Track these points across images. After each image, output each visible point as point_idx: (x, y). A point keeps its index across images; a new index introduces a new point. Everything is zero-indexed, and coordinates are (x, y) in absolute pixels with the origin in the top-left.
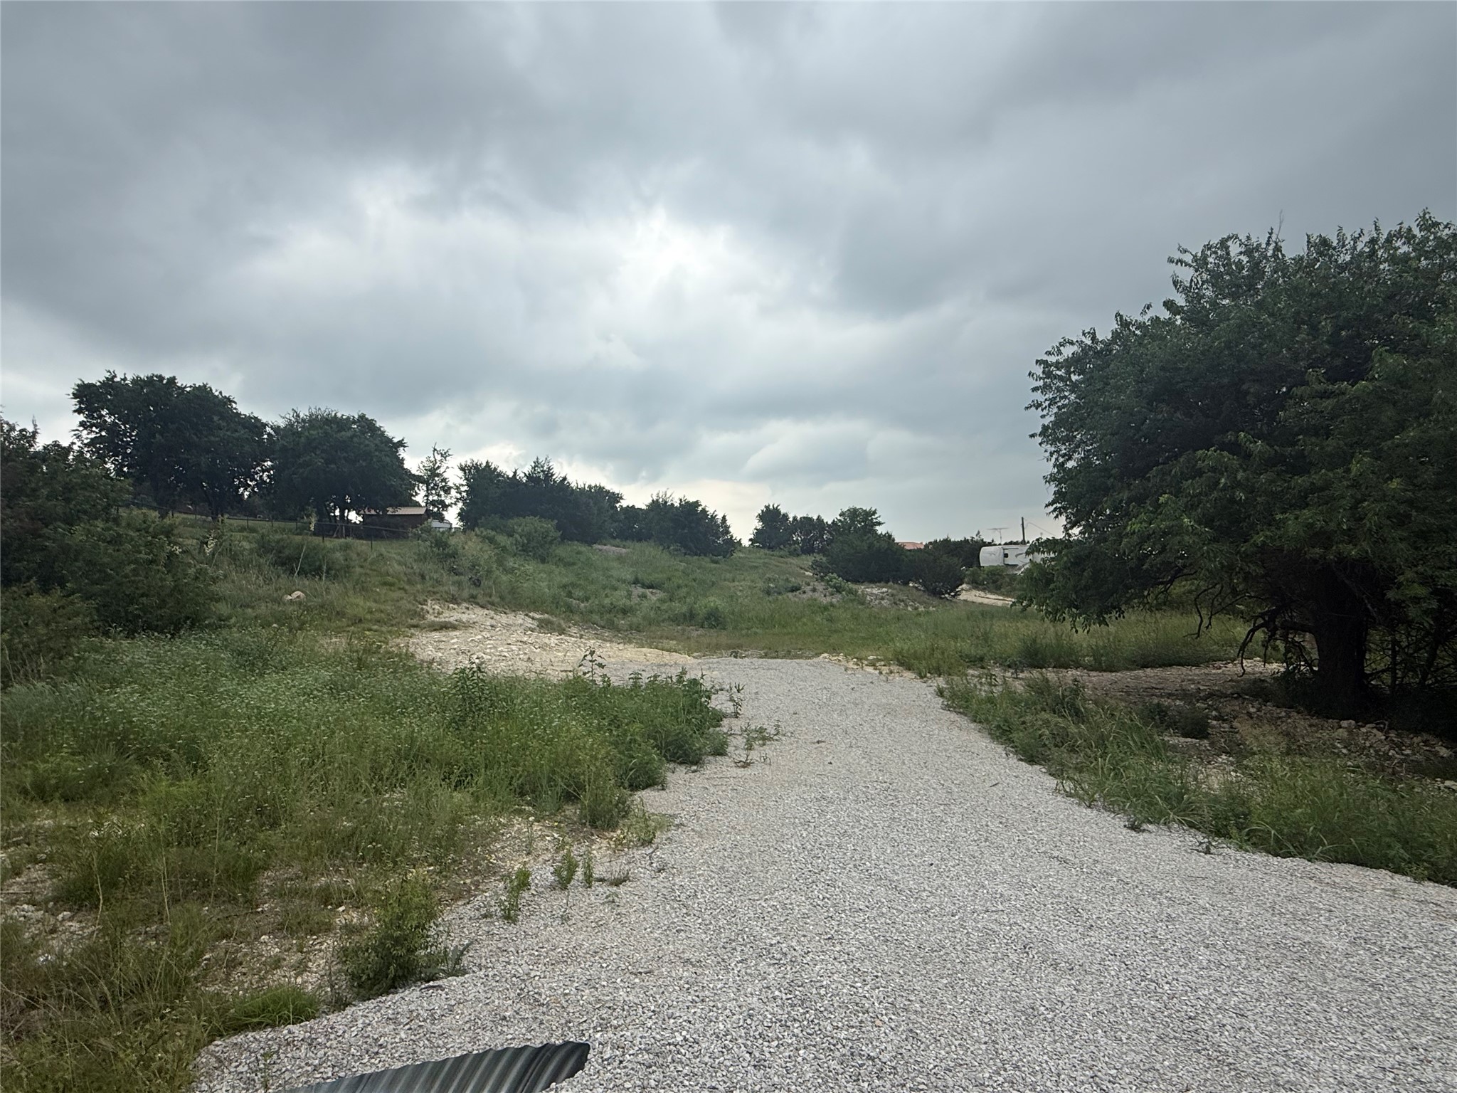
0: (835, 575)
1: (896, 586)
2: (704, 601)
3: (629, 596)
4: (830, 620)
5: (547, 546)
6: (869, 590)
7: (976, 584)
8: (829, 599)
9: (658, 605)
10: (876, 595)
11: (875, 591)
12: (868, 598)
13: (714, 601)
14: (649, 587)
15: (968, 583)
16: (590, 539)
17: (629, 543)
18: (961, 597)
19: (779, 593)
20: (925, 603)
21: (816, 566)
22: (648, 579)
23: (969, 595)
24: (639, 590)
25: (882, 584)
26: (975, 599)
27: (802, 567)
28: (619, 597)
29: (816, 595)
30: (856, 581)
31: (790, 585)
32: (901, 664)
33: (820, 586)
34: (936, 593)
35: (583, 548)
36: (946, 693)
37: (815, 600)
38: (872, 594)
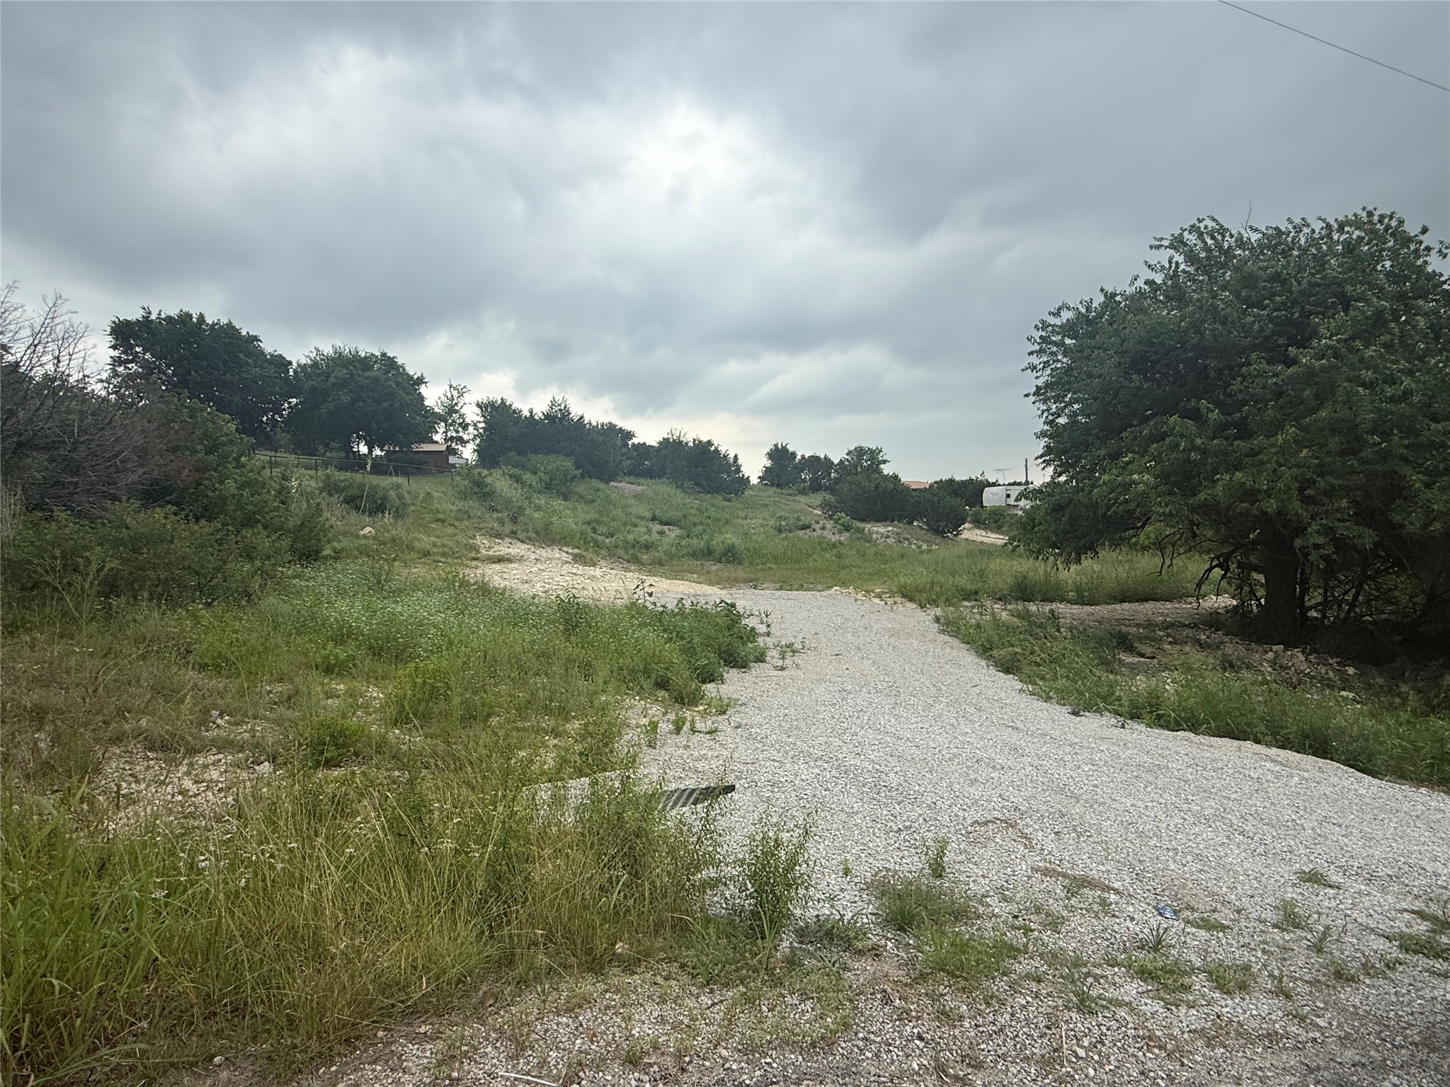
0: (843, 514)
1: (901, 525)
2: (721, 538)
3: (649, 531)
4: (839, 556)
5: (568, 484)
6: (875, 529)
7: (979, 523)
8: (837, 537)
9: (677, 541)
10: (882, 534)
11: (882, 530)
12: (874, 536)
13: (730, 538)
14: (666, 524)
15: (970, 523)
16: (608, 477)
17: (642, 481)
18: (962, 536)
19: (790, 532)
20: (928, 541)
21: (824, 505)
22: (666, 516)
23: (970, 533)
24: (657, 527)
25: (888, 523)
26: (975, 538)
27: (810, 506)
28: (640, 533)
29: (825, 533)
30: (863, 520)
31: (801, 523)
32: (904, 596)
33: (829, 524)
34: (940, 532)
35: (601, 485)
36: (942, 621)
37: (824, 538)
38: (878, 532)
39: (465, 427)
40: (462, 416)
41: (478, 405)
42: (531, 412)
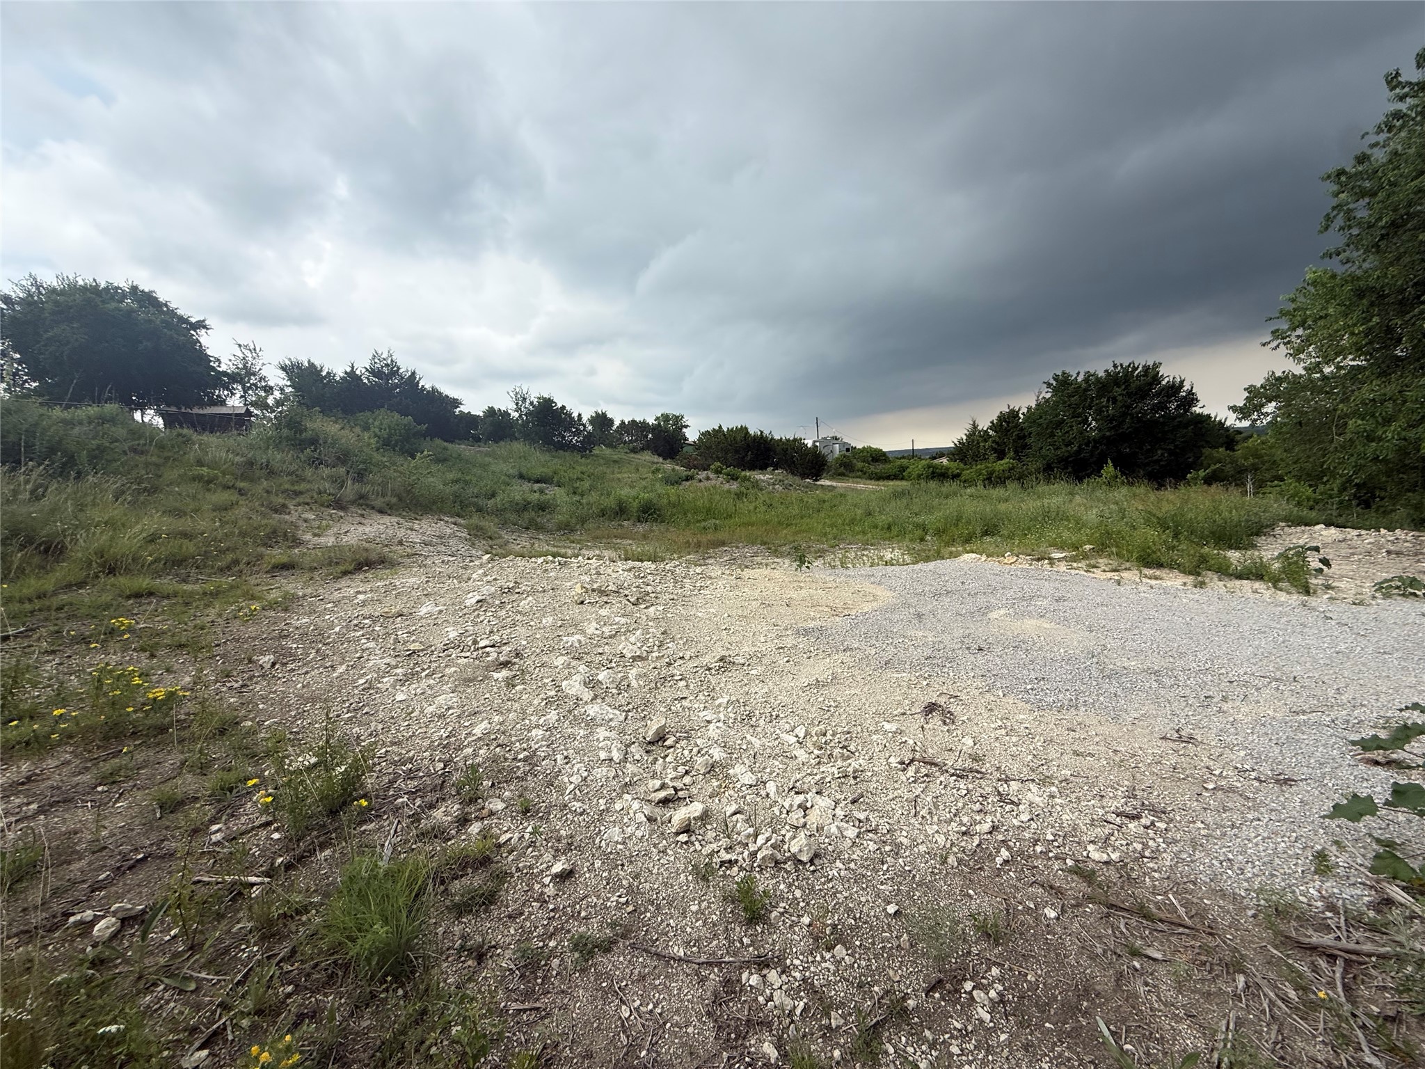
0: (721, 464)
6: (757, 477)
10: (766, 481)
11: (762, 477)
12: (762, 484)
14: (536, 482)
16: (449, 437)
19: (677, 483)
22: (534, 474)
31: (684, 474)
33: (711, 475)
35: (447, 444)
38: (762, 480)
39: (269, 390)
40: (263, 379)
41: (284, 368)
42: (353, 367)
